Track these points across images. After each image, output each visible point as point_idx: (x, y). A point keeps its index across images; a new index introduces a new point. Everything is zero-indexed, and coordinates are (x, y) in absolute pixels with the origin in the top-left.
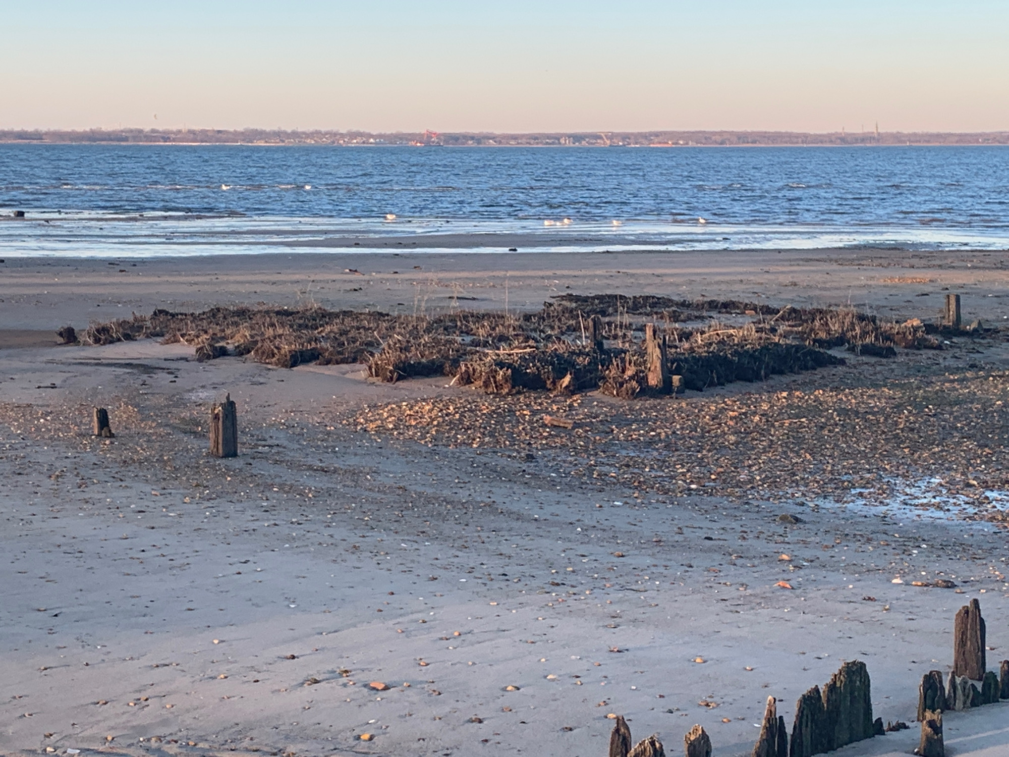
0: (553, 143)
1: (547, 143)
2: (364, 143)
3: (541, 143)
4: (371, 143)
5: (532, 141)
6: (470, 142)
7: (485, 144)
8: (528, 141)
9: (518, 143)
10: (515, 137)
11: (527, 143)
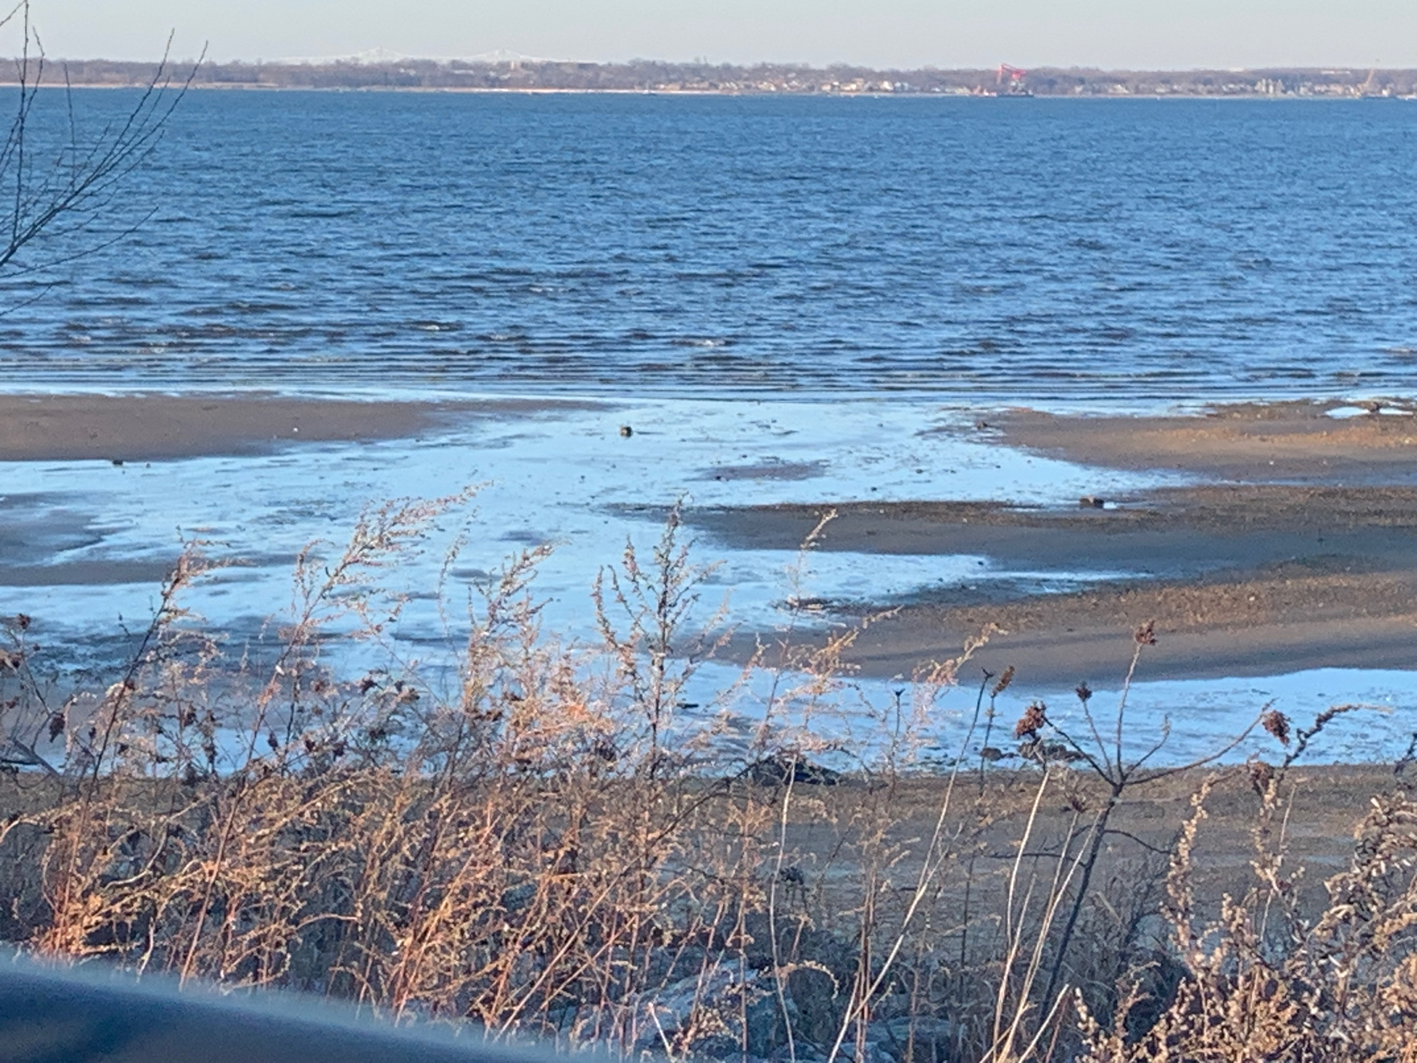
0: (1243, 91)
1: (1233, 92)
2: (871, 89)
3: (1219, 91)
4: (886, 91)
5: (1200, 87)
6: (1078, 89)
7: (1106, 91)
8: (1193, 87)
9: (1174, 92)
10: (1166, 79)
11: (1192, 91)
